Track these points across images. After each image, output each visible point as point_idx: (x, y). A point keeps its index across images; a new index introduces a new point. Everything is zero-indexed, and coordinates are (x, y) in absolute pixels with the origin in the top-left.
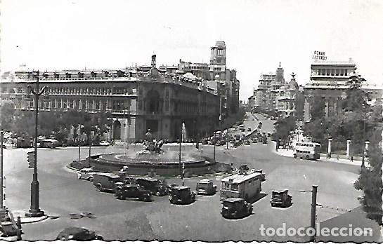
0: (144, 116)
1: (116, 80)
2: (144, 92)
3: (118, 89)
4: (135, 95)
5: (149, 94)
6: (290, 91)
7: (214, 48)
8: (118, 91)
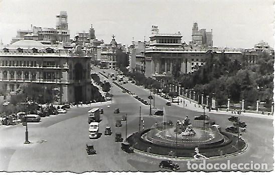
0: (73, 83)
1: (45, 55)
2: (73, 66)
3: (48, 63)
4: (66, 68)
5: (75, 66)
6: (112, 48)
7: (58, 17)
8: (48, 64)
